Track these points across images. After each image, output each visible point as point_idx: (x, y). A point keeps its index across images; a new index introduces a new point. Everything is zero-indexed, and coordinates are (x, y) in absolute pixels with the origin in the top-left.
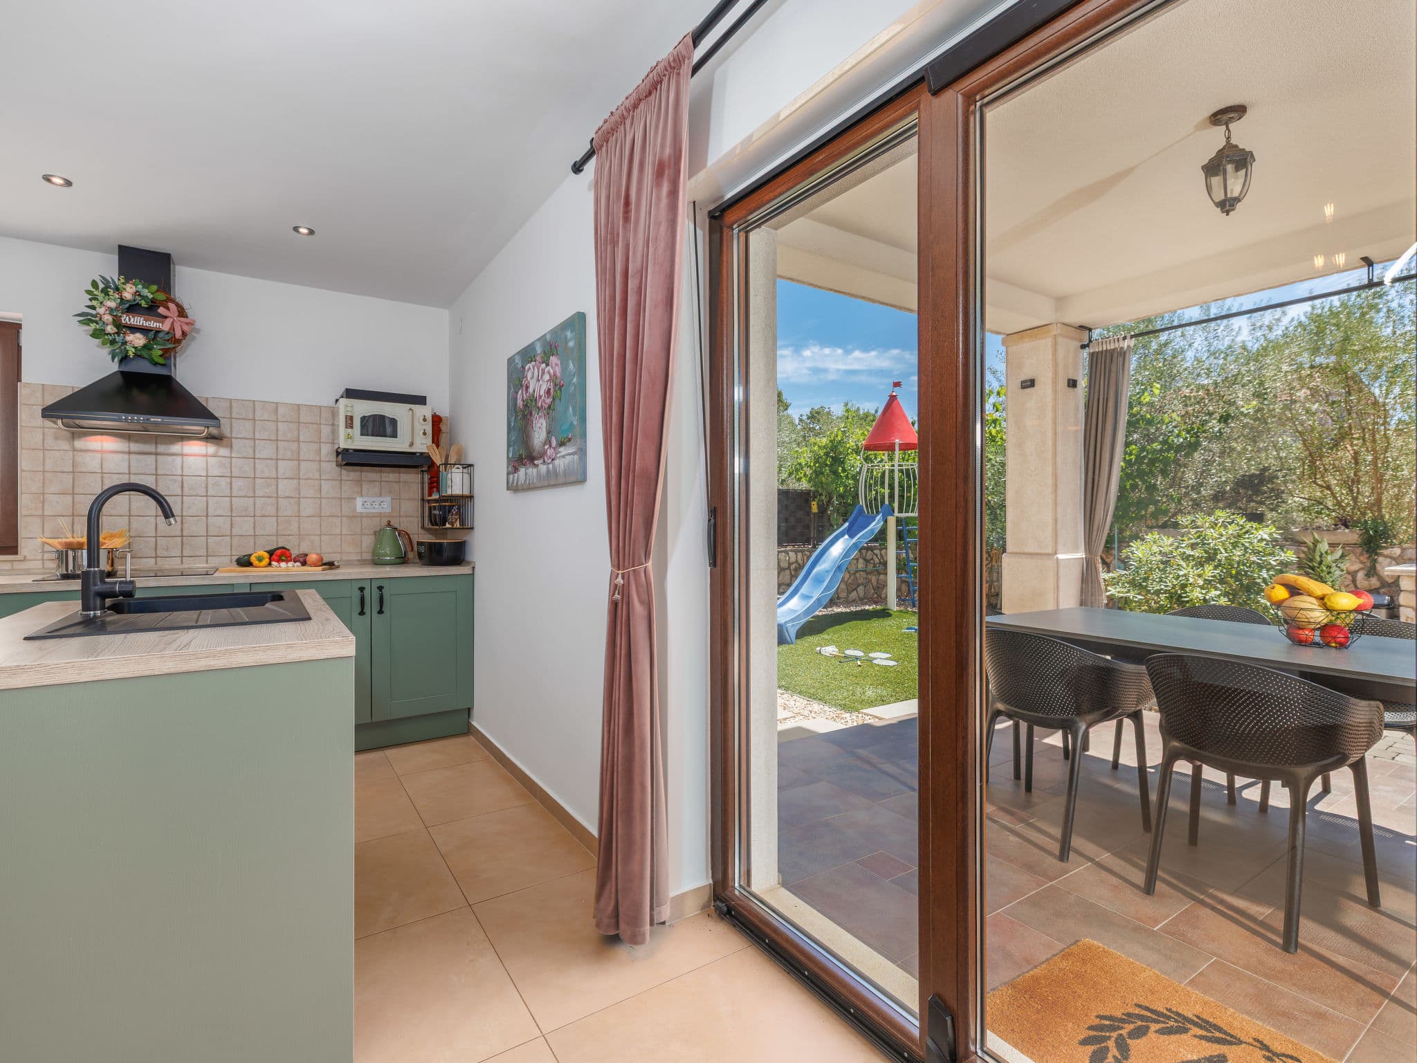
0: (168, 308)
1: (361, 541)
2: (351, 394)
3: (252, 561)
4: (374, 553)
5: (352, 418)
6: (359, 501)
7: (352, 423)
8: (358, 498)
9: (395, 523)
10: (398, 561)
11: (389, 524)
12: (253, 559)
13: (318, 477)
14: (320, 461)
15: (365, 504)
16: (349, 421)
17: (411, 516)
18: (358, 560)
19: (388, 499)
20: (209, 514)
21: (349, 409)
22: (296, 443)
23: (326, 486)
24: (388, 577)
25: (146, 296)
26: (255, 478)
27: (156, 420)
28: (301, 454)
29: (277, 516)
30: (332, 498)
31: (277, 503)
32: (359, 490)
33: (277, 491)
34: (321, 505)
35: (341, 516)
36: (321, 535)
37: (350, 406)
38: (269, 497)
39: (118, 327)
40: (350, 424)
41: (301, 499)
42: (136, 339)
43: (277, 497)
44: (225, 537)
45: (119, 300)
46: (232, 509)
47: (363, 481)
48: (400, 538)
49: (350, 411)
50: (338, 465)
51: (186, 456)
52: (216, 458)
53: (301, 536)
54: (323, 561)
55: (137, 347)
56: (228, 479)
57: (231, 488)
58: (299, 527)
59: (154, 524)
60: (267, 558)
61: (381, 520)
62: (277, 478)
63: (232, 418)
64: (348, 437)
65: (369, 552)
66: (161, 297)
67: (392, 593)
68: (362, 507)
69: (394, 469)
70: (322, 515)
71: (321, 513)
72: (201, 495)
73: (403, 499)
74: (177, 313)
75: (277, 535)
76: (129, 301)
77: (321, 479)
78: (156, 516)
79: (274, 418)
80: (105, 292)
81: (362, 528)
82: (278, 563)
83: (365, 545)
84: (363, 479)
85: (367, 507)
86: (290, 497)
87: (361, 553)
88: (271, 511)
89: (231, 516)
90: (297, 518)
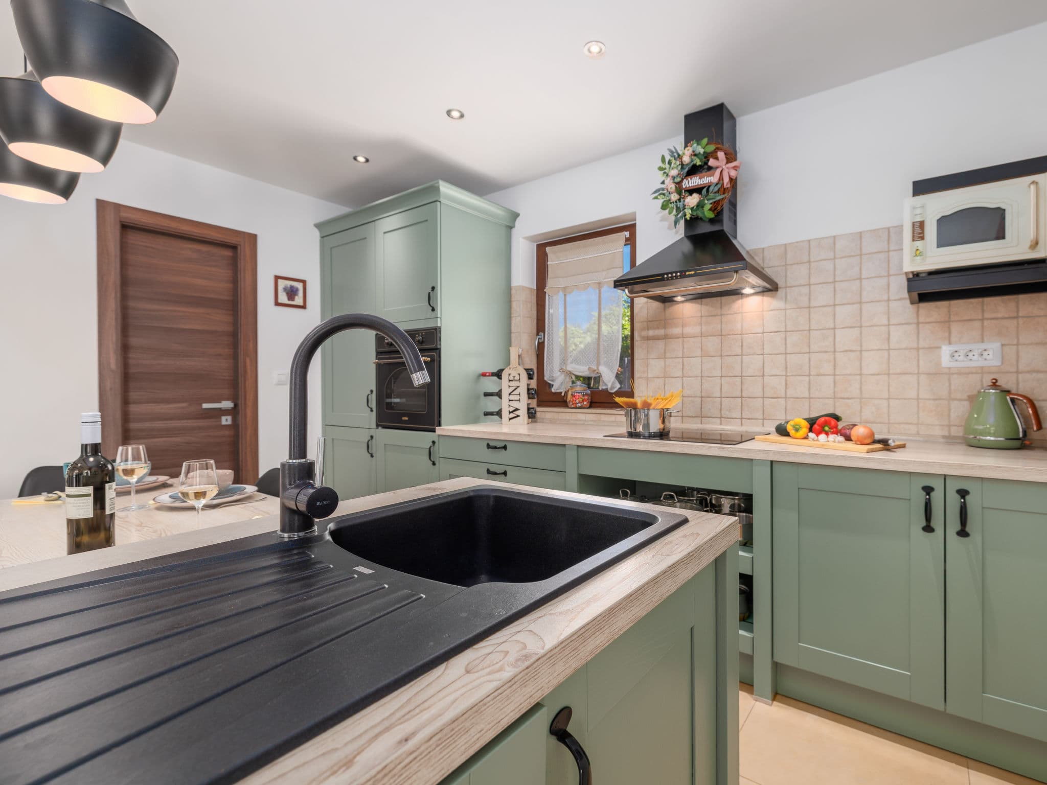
0: (717, 158)
1: (949, 410)
2: (922, 187)
3: (788, 430)
4: (967, 428)
5: (922, 224)
6: (946, 350)
7: (923, 232)
8: (943, 347)
9: (1003, 382)
10: (1010, 443)
11: (994, 384)
12: (789, 428)
13: (886, 322)
14: (889, 300)
15: (956, 355)
16: (918, 230)
17: (1038, 372)
18: (944, 437)
19: (994, 348)
20: (765, 374)
21: (918, 211)
22: (858, 282)
23: (897, 334)
24: (978, 476)
25: (700, 153)
26: (810, 330)
27: (690, 273)
28: (864, 294)
29: (835, 375)
30: (905, 349)
31: (835, 359)
32: (947, 334)
33: (834, 344)
34: (889, 359)
35: (918, 373)
36: (888, 399)
37: (920, 207)
38: (826, 352)
39: (680, 193)
40: (920, 233)
41: (863, 352)
42: (692, 200)
43: (835, 352)
44: (780, 400)
45: (680, 167)
46: (786, 368)
47: (953, 321)
48: (1016, 407)
49: (920, 214)
50: (912, 303)
51: (745, 314)
52: (772, 312)
53: (863, 400)
54: (874, 437)
55: (693, 207)
56: (783, 335)
57: (786, 344)
58: (861, 388)
59: (720, 385)
60: (806, 427)
61: (982, 378)
62: (835, 328)
63: (786, 265)
64: (917, 253)
65: (961, 426)
66: (711, 148)
67: (984, 506)
68: (951, 360)
69: (1006, 298)
70: (891, 372)
71: (889, 370)
72: (759, 353)
73: (1024, 344)
74: (725, 161)
75: (835, 398)
76: (687, 165)
77: (889, 325)
78: (721, 377)
79: (831, 255)
80: (670, 163)
81: (950, 390)
82: (817, 436)
83: (953, 415)
84: (953, 318)
85: (959, 359)
86: (851, 351)
87: (949, 426)
88: (827, 368)
89: (786, 376)
90: (858, 377)
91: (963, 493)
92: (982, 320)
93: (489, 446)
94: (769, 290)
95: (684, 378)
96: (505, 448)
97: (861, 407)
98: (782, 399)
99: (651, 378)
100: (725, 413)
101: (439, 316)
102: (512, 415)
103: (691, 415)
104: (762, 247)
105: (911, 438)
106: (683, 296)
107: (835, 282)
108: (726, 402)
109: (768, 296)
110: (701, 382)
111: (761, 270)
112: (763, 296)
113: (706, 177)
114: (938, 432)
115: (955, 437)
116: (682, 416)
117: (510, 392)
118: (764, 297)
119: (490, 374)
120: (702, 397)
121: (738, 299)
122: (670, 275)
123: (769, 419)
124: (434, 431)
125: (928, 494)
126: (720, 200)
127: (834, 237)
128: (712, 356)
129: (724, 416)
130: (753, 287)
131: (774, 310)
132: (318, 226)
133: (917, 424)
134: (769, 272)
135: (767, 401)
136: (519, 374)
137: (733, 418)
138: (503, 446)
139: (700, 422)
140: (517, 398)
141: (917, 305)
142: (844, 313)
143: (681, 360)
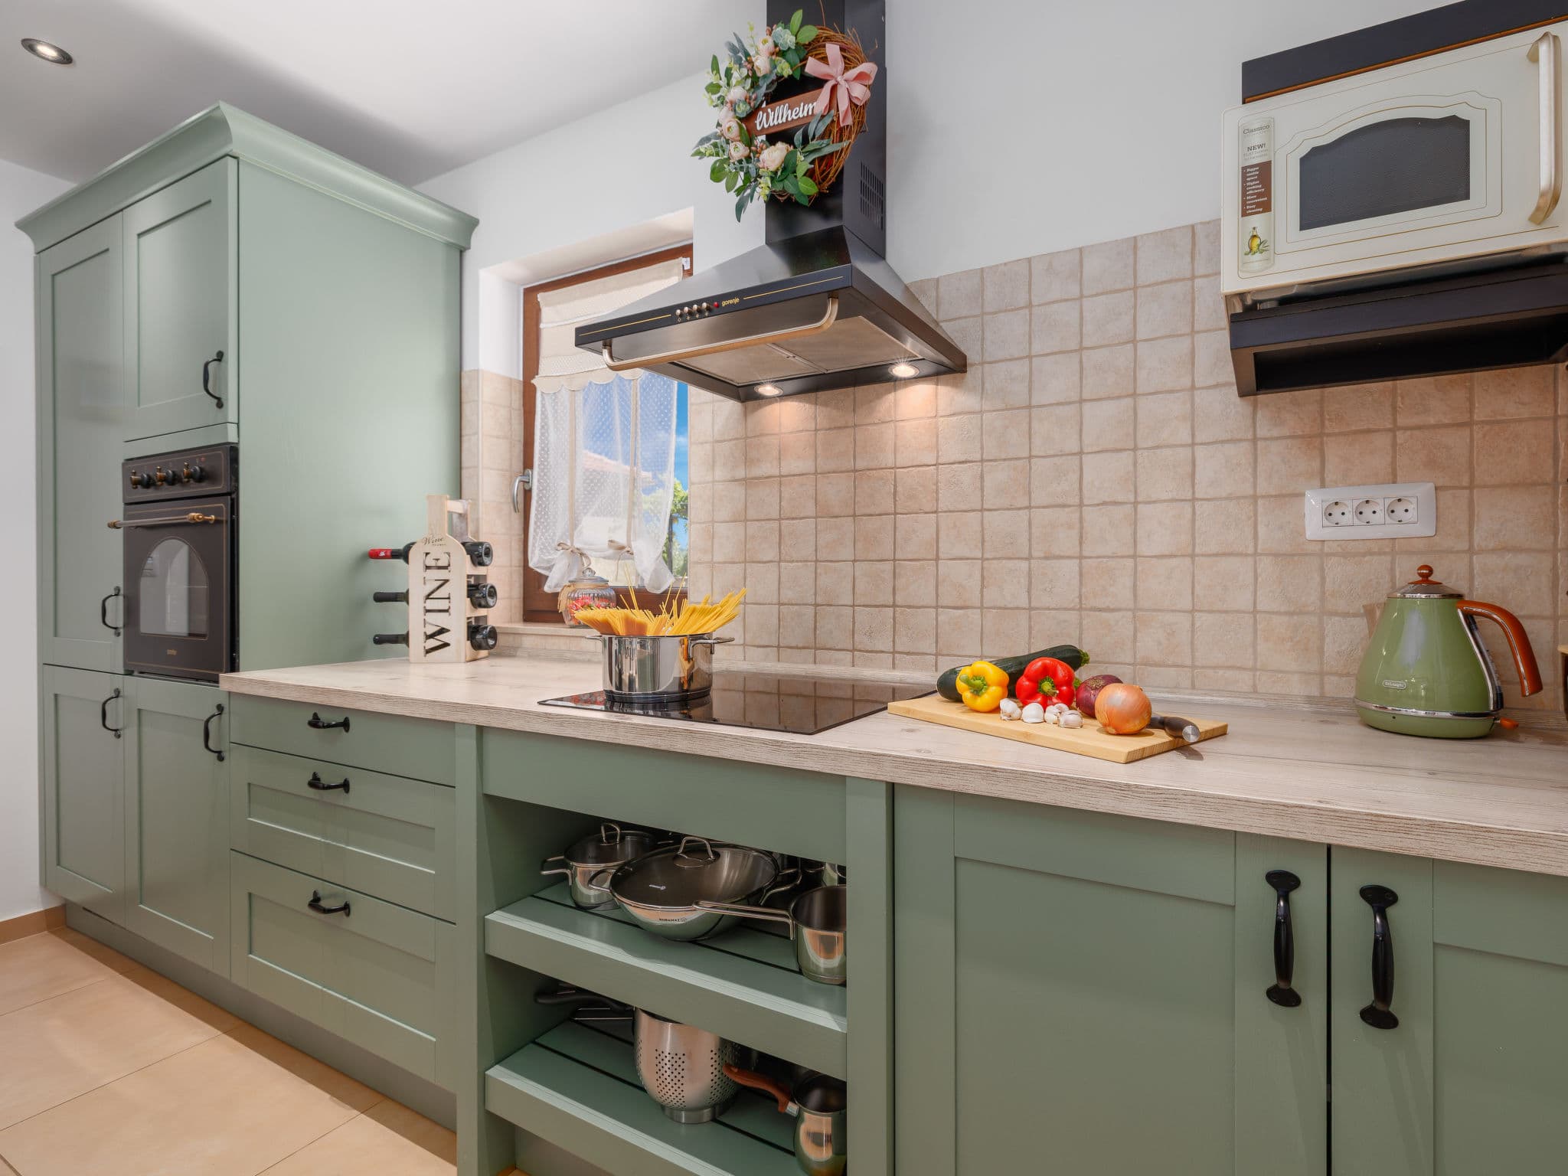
0: (824, 59)
1: (1322, 639)
3: (960, 689)
5: (1265, 171)
6: (1313, 502)
7: (1267, 192)
8: (1308, 494)
10: (1480, 726)
11: (1426, 579)
12: (962, 683)
13: (1187, 439)
14: (1193, 388)
15: (1337, 511)
16: (1255, 187)
17: (1515, 550)
18: (1310, 699)
19: (1418, 494)
20: (941, 555)
21: (1256, 139)
22: (1130, 346)
23: (1209, 464)
24: (1422, 853)
25: (789, 48)
26: (1030, 457)
27: (731, 302)
28: (1142, 375)
29: (1081, 557)
30: (1229, 498)
31: (1081, 520)
32: (1316, 464)
33: (1081, 489)
34: (1193, 521)
35: (1255, 554)
36: (1192, 611)
37: (1261, 129)
38: (1064, 506)
39: (749, 143)
40: (1259, 195)
41: (1140, 507)
42: (773, 156)
43: (1081, 505)
44: (970, 611)
45: (749, 81)
46: (983, 542)
47: (1329, 435)
48: (1476, 633)
49: (1261, 146)
50: (1242, 394)
51: (901, 424)
52: (954, 419)
53: (1139, 613)
54: (1149, 713)
55: (776, 173)
56: (976, 467)
57: (982, 490)
58: (1135, 586)
59: (850, 579)
60: (1000, 684)
61: (1393, 563)
62: (1081, 453)
63: (983, 314)
64: (1255, 245)
65: (1348, 675)
66: (810, 33)
67: (1437, 941)
68: (1326, 523)
69: (1444, 379)
70: (1197, 551)
71: (1194, 546)
72: (928, 510)
73: (1485, 486)
74: (841, 65)
75: (1081, 609)
76: (765, 76)
77: (1193, 444)
78: (854, 561)
79: (1075, 291)
80: (728, 74)
81: (1323, 593)
82: (1022, 708)
83: (1330, 649)
84: (1330, 427)
85: (1344, 520)
86: (1115, 503)
87: (1322, 674)
88: (1066, 542)
89: (983, 559)
90: (1130, 563)
91: (1379, 898)
92: (1394, 430)
93: (315, 723)
94: (950, 370)
95: (782, 564)
96: (345, 725)
97: (1135, 631)
98: (975, 611)
99: (719, 563)
100: (862, 641)
101: (232, 417)
102: (433, 643)
103: (793, 645)
104: (936, 277)
105: (1239, 701)
106: (776, 382)
107: (1081, 349)
108: (862, 614)
109: (946, 384)
110: (816, 573)
111: (932, 326)
112: (937, 384)
113: (802, 104)
114: (1297, 687)
115: (1336, 701)
116: (778, 647)
117: (427, 593)
118: (939, 387)
119: (389, 554)
120: (816, 605)
121: (889, 392)
122: (686, 309)
123: (948, 655)
124: (215, 681)
125: (1284, 895)
126: (832, 154)
127: (1081, 250)
128: (836, 517)
129: (859, 647)
130: (913, 361)
131: (960, 414)
132: (26, 225)
133: (1254, 669)
134: (949, 330)
135: (945, 616)
136: (449, 554)
137: (877, 652)
138: (342, 720)
139: (812, 659)
140: (443, 605)
141: (1252, 398)
142: (1101, 417)
143: (776, 525)
